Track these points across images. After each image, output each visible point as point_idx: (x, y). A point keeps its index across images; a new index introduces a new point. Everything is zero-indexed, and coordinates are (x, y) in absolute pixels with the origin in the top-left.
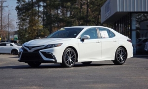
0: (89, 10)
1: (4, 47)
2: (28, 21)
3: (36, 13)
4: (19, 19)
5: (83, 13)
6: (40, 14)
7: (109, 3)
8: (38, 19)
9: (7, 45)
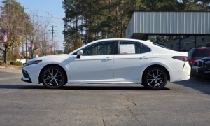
3: (79, 36)
4: (65, 41)
6: (83, 37)
8: (81, 41)
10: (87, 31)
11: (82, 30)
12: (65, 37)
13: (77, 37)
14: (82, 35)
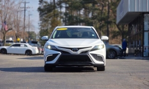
0: (111, 11)
1: (18, 47)
2: (50, 22)
3: (57, 14)
4: (41, 20)
5: (104, 14)
6: (62, 15)
7: (122, 3)
8: (60, 20)
9: (21, 45)
10: (66, 8)
11: (61, 7)
12: (41, 15)
13: (55, 15)
14: (61, 13)
